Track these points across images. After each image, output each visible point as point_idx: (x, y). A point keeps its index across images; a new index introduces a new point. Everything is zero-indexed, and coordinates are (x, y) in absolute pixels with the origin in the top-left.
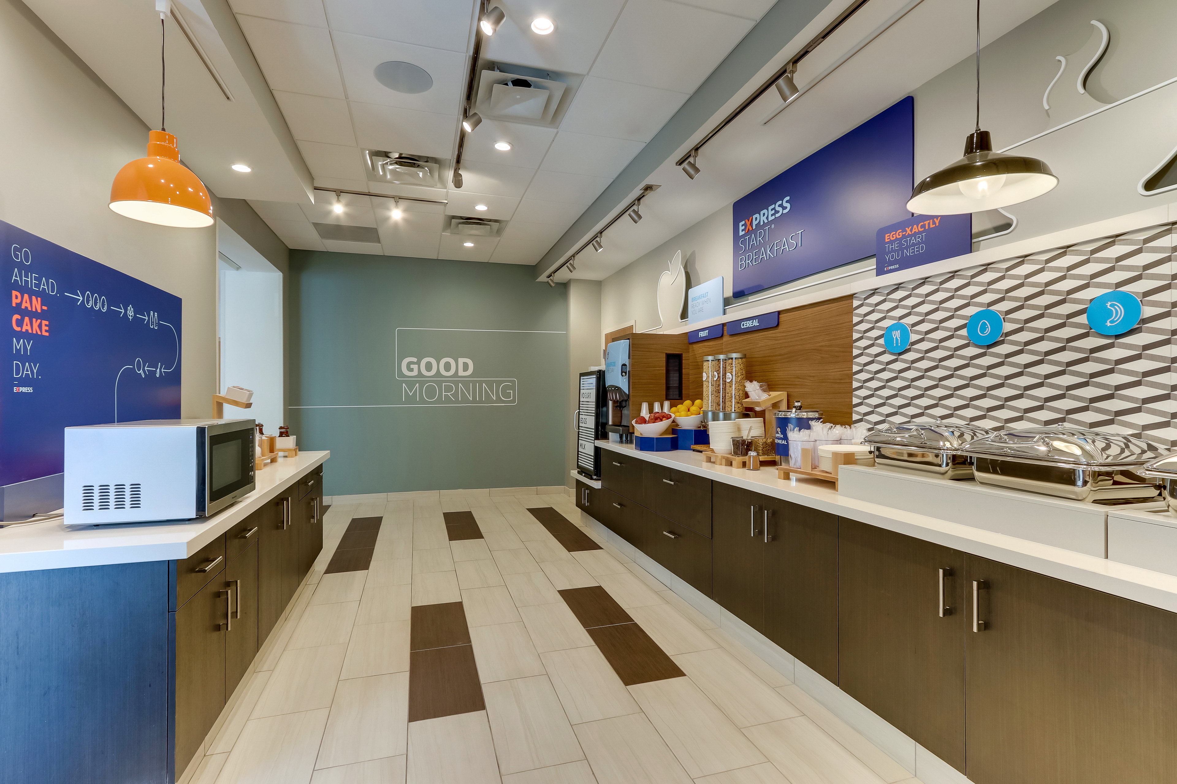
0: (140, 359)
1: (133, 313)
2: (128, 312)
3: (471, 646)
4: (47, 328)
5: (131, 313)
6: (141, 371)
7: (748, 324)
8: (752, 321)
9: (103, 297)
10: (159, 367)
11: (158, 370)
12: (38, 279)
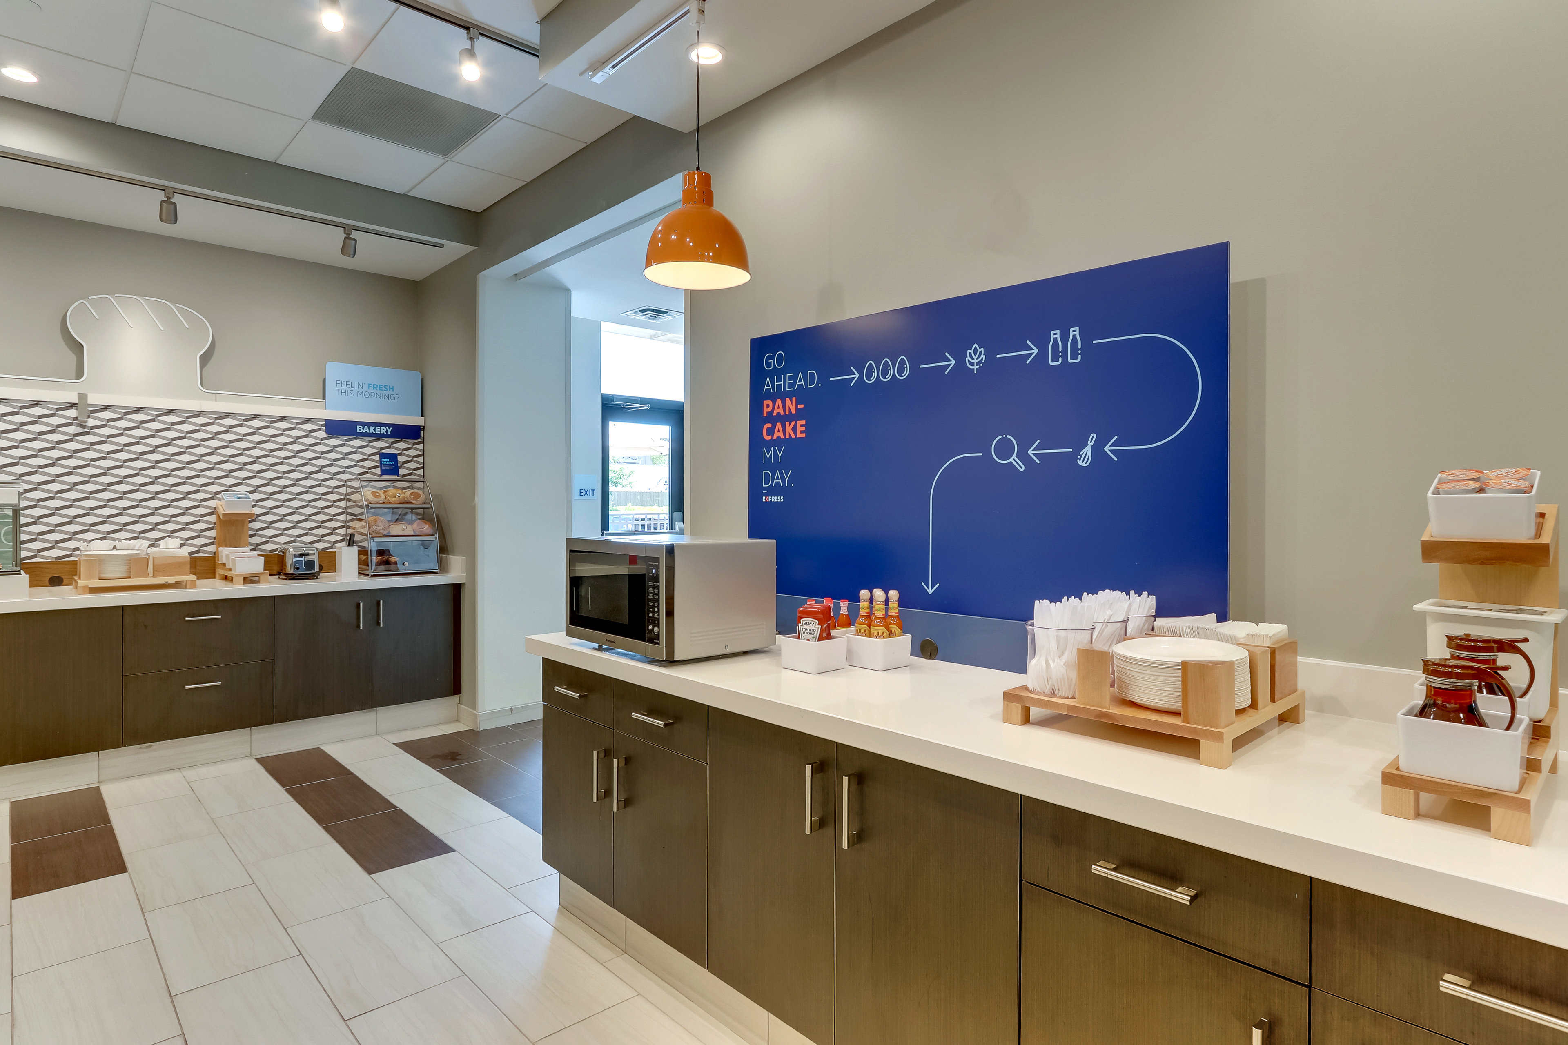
0: (1009, 436)
1: (983, 356)
2: (969, 358)
4: (803, 428)
5: (975, 358)
6: (1013, 459)
9: (902, 357)
10: (1091, 444)
11: (1088, 450)
12: (794, 378)
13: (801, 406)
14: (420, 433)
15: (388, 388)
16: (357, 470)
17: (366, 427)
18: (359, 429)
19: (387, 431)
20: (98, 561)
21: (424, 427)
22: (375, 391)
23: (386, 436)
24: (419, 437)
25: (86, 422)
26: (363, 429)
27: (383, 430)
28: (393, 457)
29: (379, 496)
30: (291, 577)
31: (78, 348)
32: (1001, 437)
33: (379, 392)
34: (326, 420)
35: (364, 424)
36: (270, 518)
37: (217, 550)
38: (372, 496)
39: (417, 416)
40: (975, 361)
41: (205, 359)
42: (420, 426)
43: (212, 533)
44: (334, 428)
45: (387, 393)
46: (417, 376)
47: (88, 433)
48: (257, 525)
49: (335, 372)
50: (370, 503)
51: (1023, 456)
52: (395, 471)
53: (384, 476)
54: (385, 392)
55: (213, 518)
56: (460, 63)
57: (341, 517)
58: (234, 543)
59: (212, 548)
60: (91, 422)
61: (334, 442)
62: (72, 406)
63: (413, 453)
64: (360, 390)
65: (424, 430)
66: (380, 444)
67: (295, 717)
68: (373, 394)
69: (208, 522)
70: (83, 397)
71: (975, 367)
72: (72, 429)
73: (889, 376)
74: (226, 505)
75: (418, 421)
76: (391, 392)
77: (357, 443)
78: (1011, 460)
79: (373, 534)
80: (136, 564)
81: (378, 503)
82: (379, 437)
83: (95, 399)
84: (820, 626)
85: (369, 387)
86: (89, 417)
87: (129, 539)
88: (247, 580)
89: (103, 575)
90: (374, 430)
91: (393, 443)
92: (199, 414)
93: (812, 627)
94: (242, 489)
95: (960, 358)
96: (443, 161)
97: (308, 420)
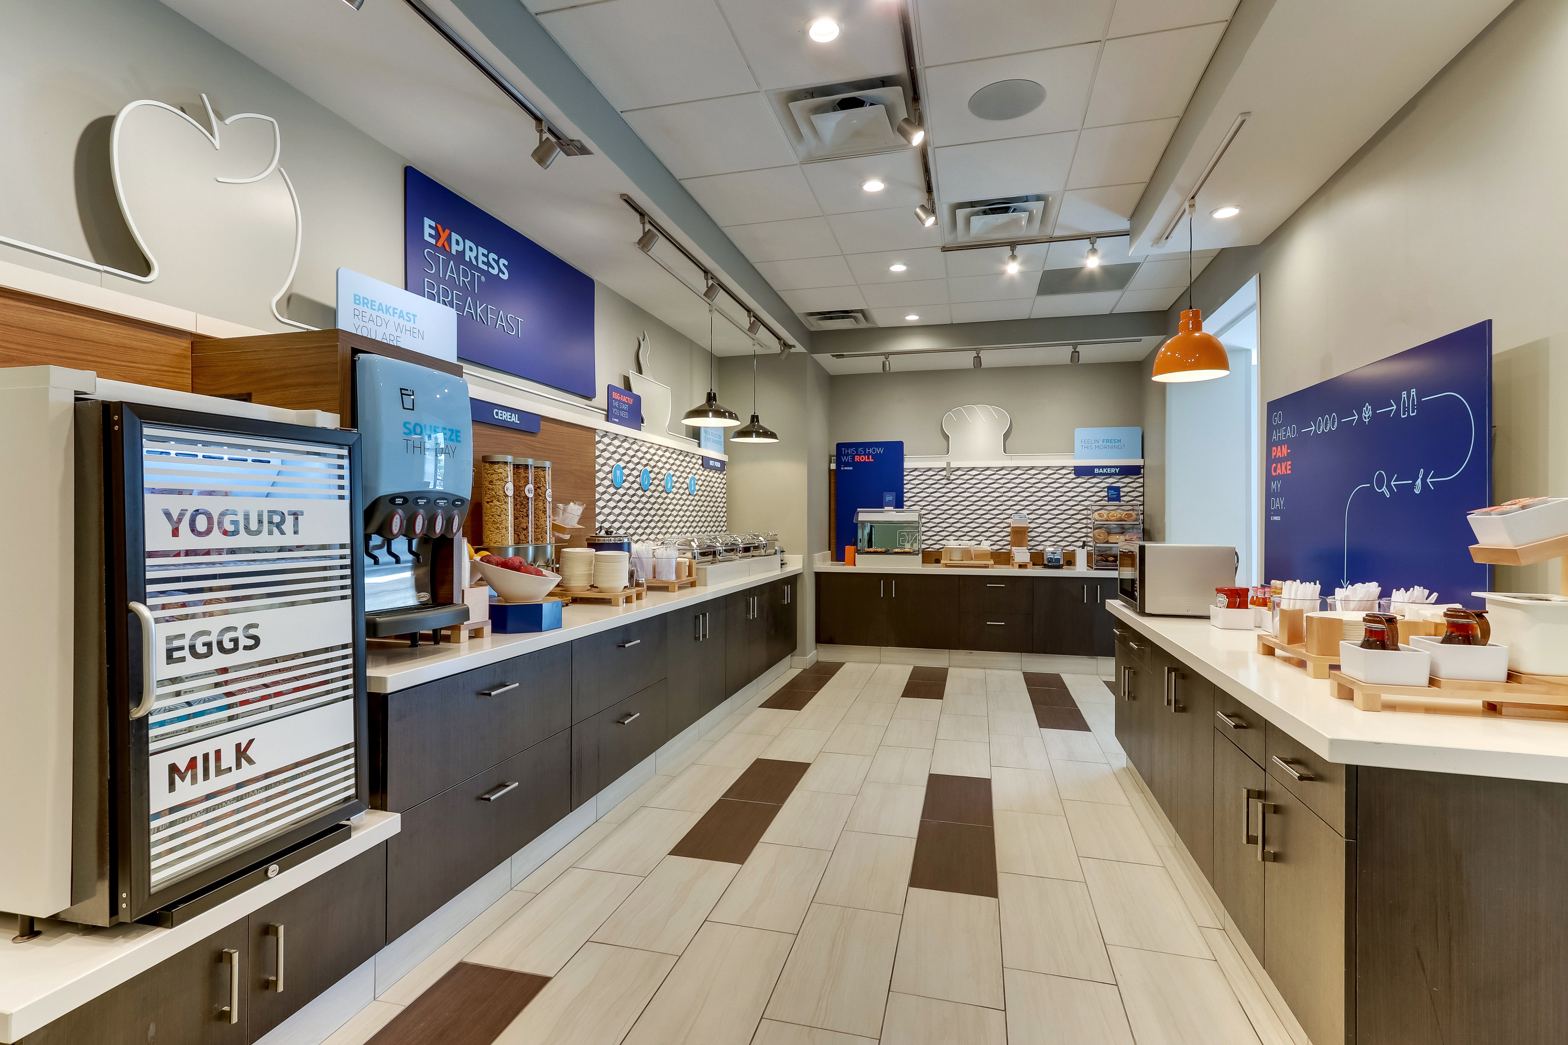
0: (1382, 472)
1: (1370, 412)
2: (1364, 414)
3: (923, 816)
4: (1290, 467)
5: (1367, 413)
6: (1384, 489)
7: (505, 416)
8: (510, 414)
9: (1334, 414)
10: (1420, 477)
11: (1419, 482)
12: (1285, 431)
13: (1289, 451)
14: (1140, 471)
15: (1116, 441)
16: (1095, 499)
17: (1101, 469)
18: (1096, 471)
19: (1116, 471)
20: (951, 550)
21: (1144, 466)
22: (1108, 444)
23: (1115, 474)
24: (1140, 473)
25: (950, 477)
26: (1099, 471)
27: (1113, 470)
28: (1118, 489)
29: (1103, 516)
30: (1046, 566)
31: (947, 438)
32: (1378, 472)
33: (1110, 444)
34: (1074, 466)
35: (1099, 467)
36: (1040, 530)
37: (1011, 548)
38: (1098, 516)
39: (1138, 458)
40: (1367, 416)
41: (1006, 436)
42: (1140, 466)
43: (1009, 538)
44: (1080, 471)
45: (1116, 444)
46: (1138, 431)
47: (951, 483)
48: (1033, 534)
49: (1081, 434)
50: (1097, 521)
51: (1389, 487)
52: (1118, 498)
53: (1110, 502)
54: (1115, 444)
55: (1009, 530)
56: (1087, 258)
57: (1084, 530)
58: (1020, 545)
59: (1008, 547)
60: (952, 477)
61: (1080, 480)
62: (944, 469)
63: (1135, 485)
64: (1097, 445)
65: (1144, 468)
66: (1111, 480)
67: (1045, 652)
68: (1106, 446)
69: (1007, 532)
70: (949, 464)
71: (1367, 420)
72: (944, 482)
73: (1328, 428)
74: (1016, 522)
75: (1139, 462)
76: (1119, 443)
77: (1095, 480)
78: (1383, 489)
79: (1097, 541)
80: (966, 553)
81: (1101, 521)
82: (1111, 475)
83: (954, 465)
84: (1227, 599)
85: (1103, 441)
86: (951, 474)
87: (969, 540)
88: (1020, 566)
89: (952, 558)
90: (1107, 470)
91: (1120, 479)
92: (1002, 469)
93: (1223, 600)
94: (1025, 512)
95: (1360, 414)
96: (1121, 293)
97: (1063, 468)
